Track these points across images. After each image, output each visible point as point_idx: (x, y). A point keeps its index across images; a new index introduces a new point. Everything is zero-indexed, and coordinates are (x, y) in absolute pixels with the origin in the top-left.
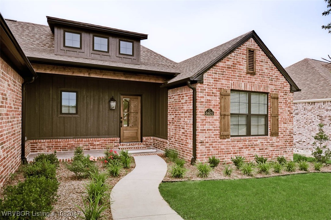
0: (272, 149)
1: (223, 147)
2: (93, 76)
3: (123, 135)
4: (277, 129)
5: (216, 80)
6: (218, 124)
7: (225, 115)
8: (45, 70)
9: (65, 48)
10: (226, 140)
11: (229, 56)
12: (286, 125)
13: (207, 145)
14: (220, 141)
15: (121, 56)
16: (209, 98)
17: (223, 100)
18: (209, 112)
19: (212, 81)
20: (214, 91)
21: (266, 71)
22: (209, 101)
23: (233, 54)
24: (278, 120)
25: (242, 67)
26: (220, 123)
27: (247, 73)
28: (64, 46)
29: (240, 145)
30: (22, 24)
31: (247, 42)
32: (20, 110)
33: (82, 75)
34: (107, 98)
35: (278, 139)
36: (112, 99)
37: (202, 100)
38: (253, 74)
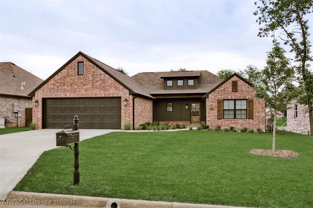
0: (249, 125)
1: (219, 123)
2: (175, 97)
3: (192, 121)
4: (252, 116)
5: (215, 96)
6: (216, 114)
7: (220, 110)
8: (159, 97)
9: (167, 87)
10: (221, 120)
11: (222, 86)
12: (259, 114)
13: (211, 122)
14: (217, 120)
15: (189, 86)
16: (211, 104)
17: (219, 104)
18: (212, 109)
19: (213, 97)
20: (214, 101)
21: (245, 89)
22: (212, 105)
23: (224, 85)
24: (253, 111)
25: (229, 89)
26: (218, 113)
27: (232, 91)
28: (167, 86)
29: (229, 123)
30: (156, 73)
31: (232, 78)
32: (152, 110)
33: (171, 97)
34: (185, 104)
35: (253, 121)
36: (187, 105)
37: (208, 104)
38: (236, 91)
